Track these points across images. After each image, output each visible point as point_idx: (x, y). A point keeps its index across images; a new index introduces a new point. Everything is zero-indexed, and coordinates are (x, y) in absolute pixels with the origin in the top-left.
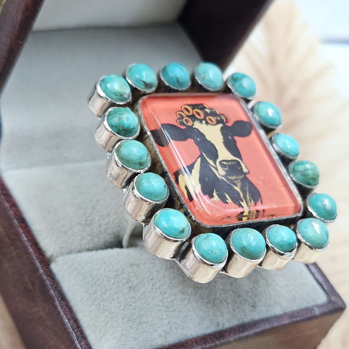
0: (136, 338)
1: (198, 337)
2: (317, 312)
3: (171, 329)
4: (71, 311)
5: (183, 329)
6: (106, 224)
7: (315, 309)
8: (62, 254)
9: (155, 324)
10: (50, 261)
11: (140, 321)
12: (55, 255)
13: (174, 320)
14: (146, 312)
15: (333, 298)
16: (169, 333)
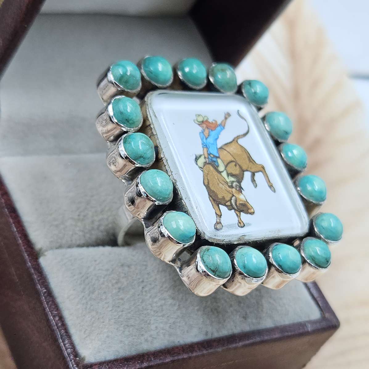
0: (122, 341)
1: (185, 345)
2: (310, 328)
3: (159, 335)
4: (56, 308)
5: (170, 335)
6: (99, 221)
7: (308, 325)
8: (52, 249)
9: (142, 328)
10: (39, 254)
11: (127, 324)
12: (44, 249)
13: (162, 325)
14: (134, 315)
15: (327, 315)
16: (155, 338)
